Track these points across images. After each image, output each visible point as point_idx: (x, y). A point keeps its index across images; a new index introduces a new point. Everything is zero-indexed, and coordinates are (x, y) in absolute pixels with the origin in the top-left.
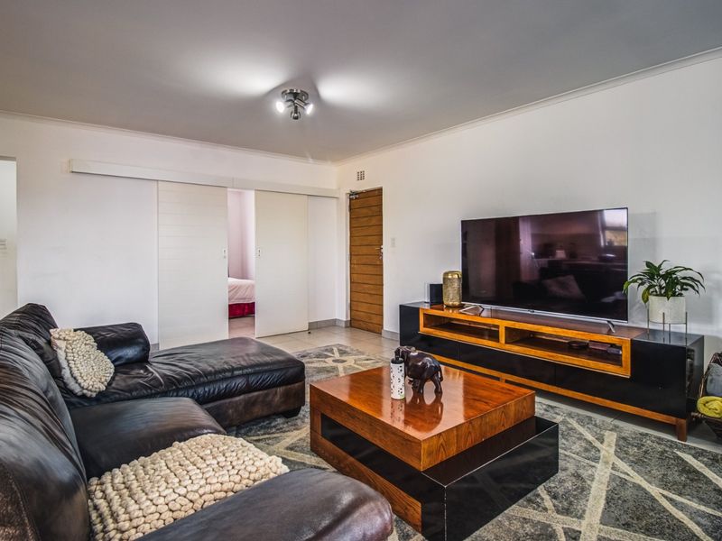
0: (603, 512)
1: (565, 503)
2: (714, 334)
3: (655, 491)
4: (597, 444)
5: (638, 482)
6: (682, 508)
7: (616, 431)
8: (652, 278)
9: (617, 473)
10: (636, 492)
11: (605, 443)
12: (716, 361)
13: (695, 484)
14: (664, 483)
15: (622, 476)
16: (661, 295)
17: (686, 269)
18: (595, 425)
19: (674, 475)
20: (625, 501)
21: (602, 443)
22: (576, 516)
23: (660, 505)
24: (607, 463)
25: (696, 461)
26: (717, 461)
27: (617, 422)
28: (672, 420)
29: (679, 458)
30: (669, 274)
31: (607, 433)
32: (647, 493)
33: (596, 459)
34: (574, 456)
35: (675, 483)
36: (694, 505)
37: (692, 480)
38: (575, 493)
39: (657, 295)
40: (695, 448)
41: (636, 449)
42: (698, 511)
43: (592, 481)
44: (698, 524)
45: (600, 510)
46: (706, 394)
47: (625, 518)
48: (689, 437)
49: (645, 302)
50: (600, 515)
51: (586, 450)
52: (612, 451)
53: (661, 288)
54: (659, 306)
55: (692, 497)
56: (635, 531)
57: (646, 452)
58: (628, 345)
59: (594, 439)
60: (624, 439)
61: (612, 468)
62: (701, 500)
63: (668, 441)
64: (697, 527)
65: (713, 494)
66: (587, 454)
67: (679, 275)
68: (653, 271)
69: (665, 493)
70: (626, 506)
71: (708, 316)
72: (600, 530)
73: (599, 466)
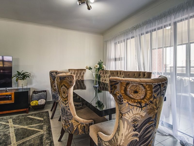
0: (16, 139)
1: (4, 144)
2: (32, 87)
3: (26, 127)
4: (7, 124)
5: (22, 127)
6: (32, 127)
7: (11, 118)
8: (19, 75)
9: (15, 128)
10: (22, 130)
11: (9, 122)
12: (33, 93)
13: (34, 121)
14: (27, 124)
15: (17, 128)
16: (21, 79)
17: (27, 73)
18: (5, 119)
19: (29, 122)
20: (20, 133)
21: (8, 123)
22: (9, 144)
23: (28, 129)
24: (12, 127)
25: (32, 116)
26: (36, 114)
27: (10, 116)
28: (25, 109)
29: (28, 117)
30: (23, 74)
31: (9, 120)
32: (24, 128)
33: (9, 128)
34: (2, 130)
35: (30, 123)
36: (35, 125)
37: (33, 121)
38: (6, 139)
39: (20, 79)
40: (31, 114)
41: (18, 120)
42: (36, 126)
43: (10, 133)
44: (37, 128)
45: (15, 139)
46: (32, 101)
47: (22, 137)
48: (29, 112)
49: (17, 82)
50: (15, 140)
51: (5, 127)
52: (12, 123)
53: (21, 77)
54: (21, 82)
55: (34, 124)
56: (25, 138)
57: (21, 120)
58: (13, 94)
59: (6, 123)
60: (14, 119)
61: (14, 128)
62: (36, 124)
63: (25, 115)
64: (37, 129)
65: (37, 121)
66: (5, 128)
67: (26, 74)
68: (19, 73)
69: (28, 126)
70: (21, 134)
71: (31, 83)
72: (17, 143)
73: (10, 129)
